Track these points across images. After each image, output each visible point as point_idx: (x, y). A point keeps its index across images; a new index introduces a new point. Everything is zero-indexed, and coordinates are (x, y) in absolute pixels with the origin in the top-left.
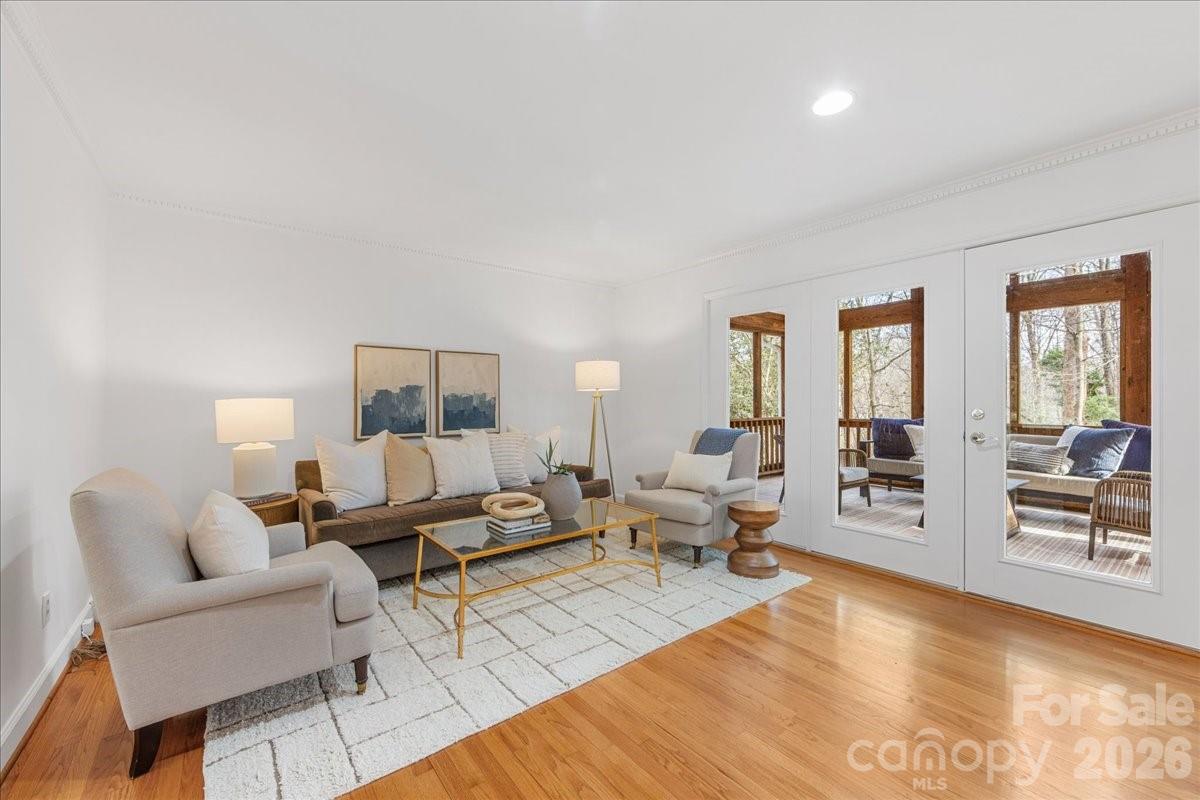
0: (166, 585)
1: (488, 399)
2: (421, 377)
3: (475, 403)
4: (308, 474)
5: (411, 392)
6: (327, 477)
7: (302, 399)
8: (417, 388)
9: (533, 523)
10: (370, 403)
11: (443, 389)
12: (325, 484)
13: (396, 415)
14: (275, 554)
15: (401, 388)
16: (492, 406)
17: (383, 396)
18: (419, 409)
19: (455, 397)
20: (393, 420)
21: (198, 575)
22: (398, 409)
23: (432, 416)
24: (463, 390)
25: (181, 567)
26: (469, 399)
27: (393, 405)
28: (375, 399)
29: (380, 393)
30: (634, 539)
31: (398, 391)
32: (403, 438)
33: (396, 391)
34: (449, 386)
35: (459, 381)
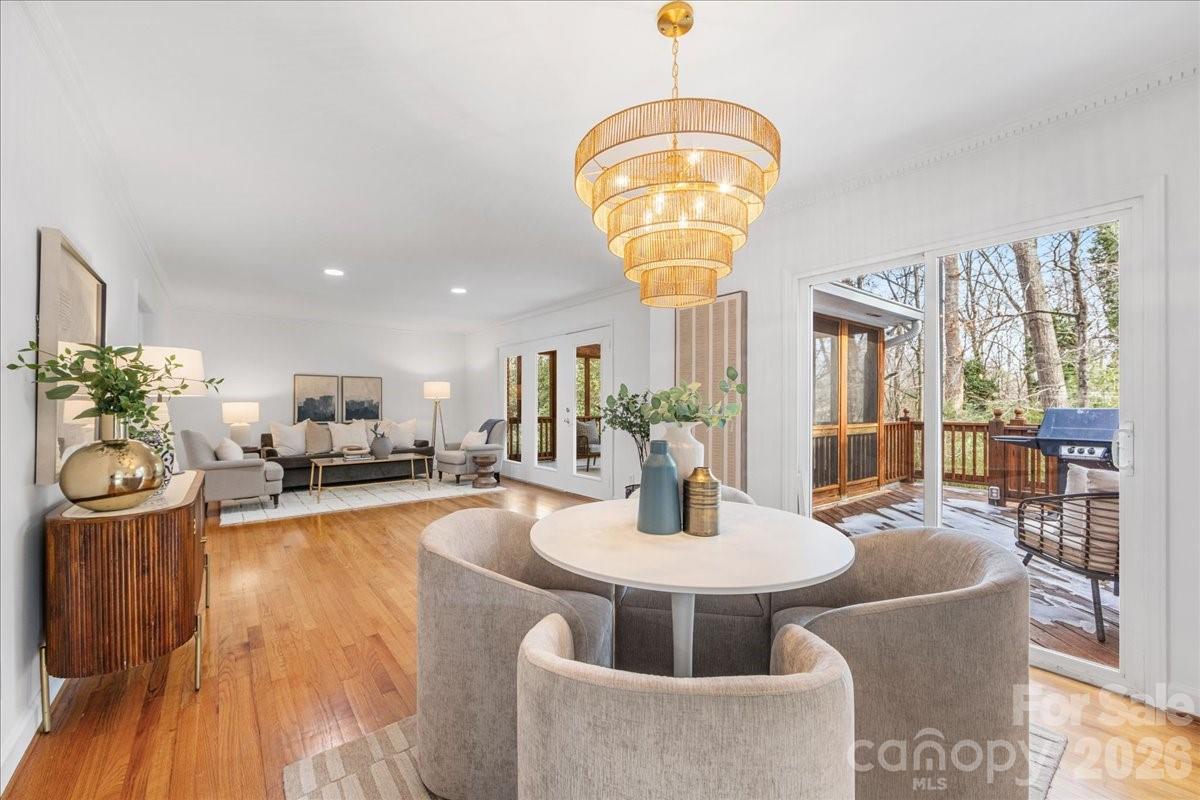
0: (209, 461)
1: (374, 403)
2: (333, 391)
3: (366, 405)
4: (267, 439)
5: (326, 399)
6: (275, 440)
7: (263, 403)
8: (330, 397)
10: (302, 405)
11: (346, 397)
12: (274, 444)
13: (316, 411)
14: (245, 458)
15: (320, 397)
16: (377, 407)
17: (310, 401)
18: (331, 409)
19: (353, 402)
20: (316, 414)
21: (217, 459)
22: (318, 408)
23: (340, 411)
24: (357, 398)
25: (212, 456)
26: (363, 403)
27: (315, 406)
28: (305, 403)
29: (307, 399)
30: (440, 477)
31: (319, 399)
33: (317, 398)
34: (349, 396)
35: (357, 393)
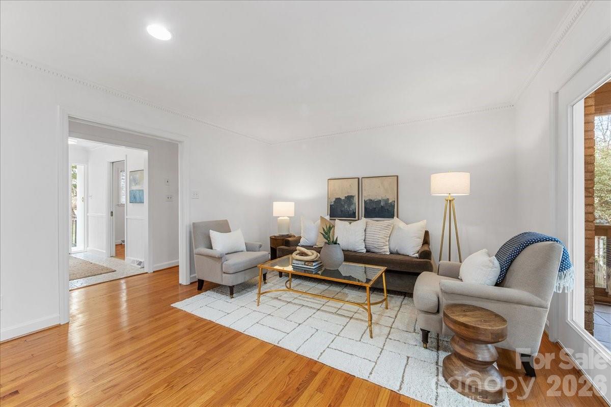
1: (390, 202)
2: (355, 192)
3: (382, 204)
5: (349, 198)
8: (352, 197)
9: (305, 264)
10: (333, 204)
11: (364, 197)
13: (343, 209)
15: (345, 197)
16: (393, 206)
17: (338, 200)
18: (353, 207)
19: (372, 201)
20: (342, 211)
22: (344, 206)
23: (359, 210)
24: (375, 197)
26: (379, 201)
27: (342, 204)
28: (335, 202)
31: (344, 198)
32: (340, 220)
34: (368, 195)
35: (374, 192)
